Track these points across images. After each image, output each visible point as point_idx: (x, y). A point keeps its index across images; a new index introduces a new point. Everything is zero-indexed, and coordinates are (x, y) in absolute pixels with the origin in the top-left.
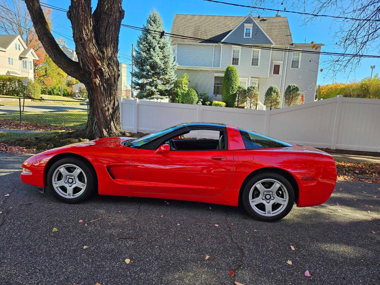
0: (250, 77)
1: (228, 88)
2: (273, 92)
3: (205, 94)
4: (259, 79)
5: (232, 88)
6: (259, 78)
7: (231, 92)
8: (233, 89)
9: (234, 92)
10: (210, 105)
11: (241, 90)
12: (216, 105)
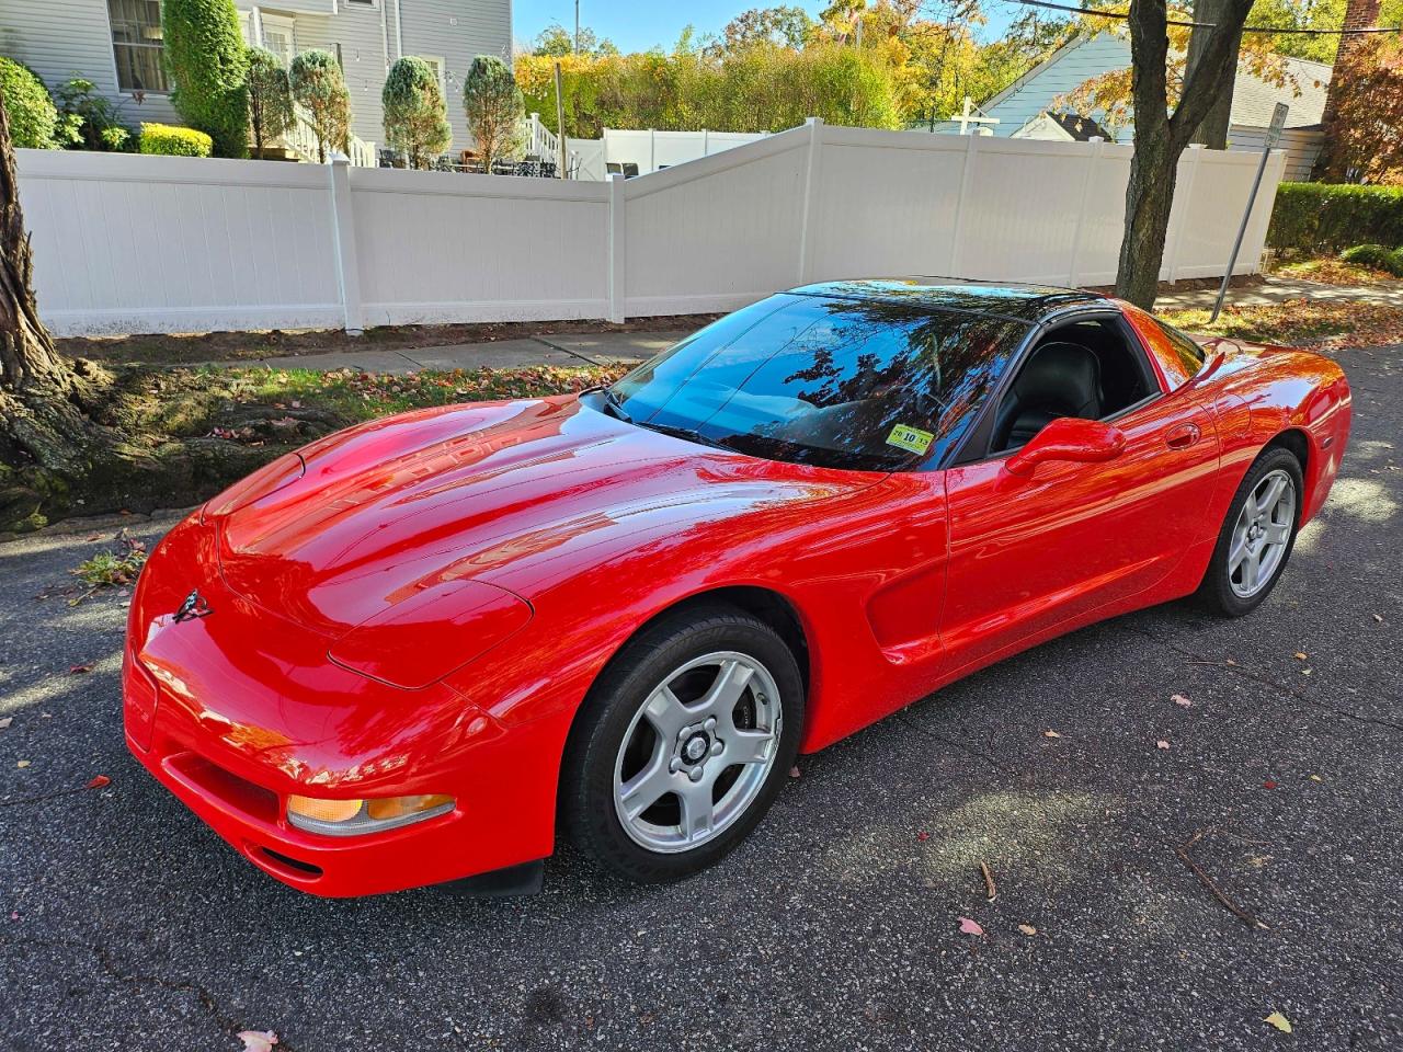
0: (256, 10)
1: (204, 57)
2: (416, 85)
3: (87, 88)
4: (293, 20)
5: (224, 61)
6: (291, 15)
7: (220, 83)
8: (231, 67)
9: (238, 83)
10: (132, 145)
11: (264, 69)
12: (168, 146)
